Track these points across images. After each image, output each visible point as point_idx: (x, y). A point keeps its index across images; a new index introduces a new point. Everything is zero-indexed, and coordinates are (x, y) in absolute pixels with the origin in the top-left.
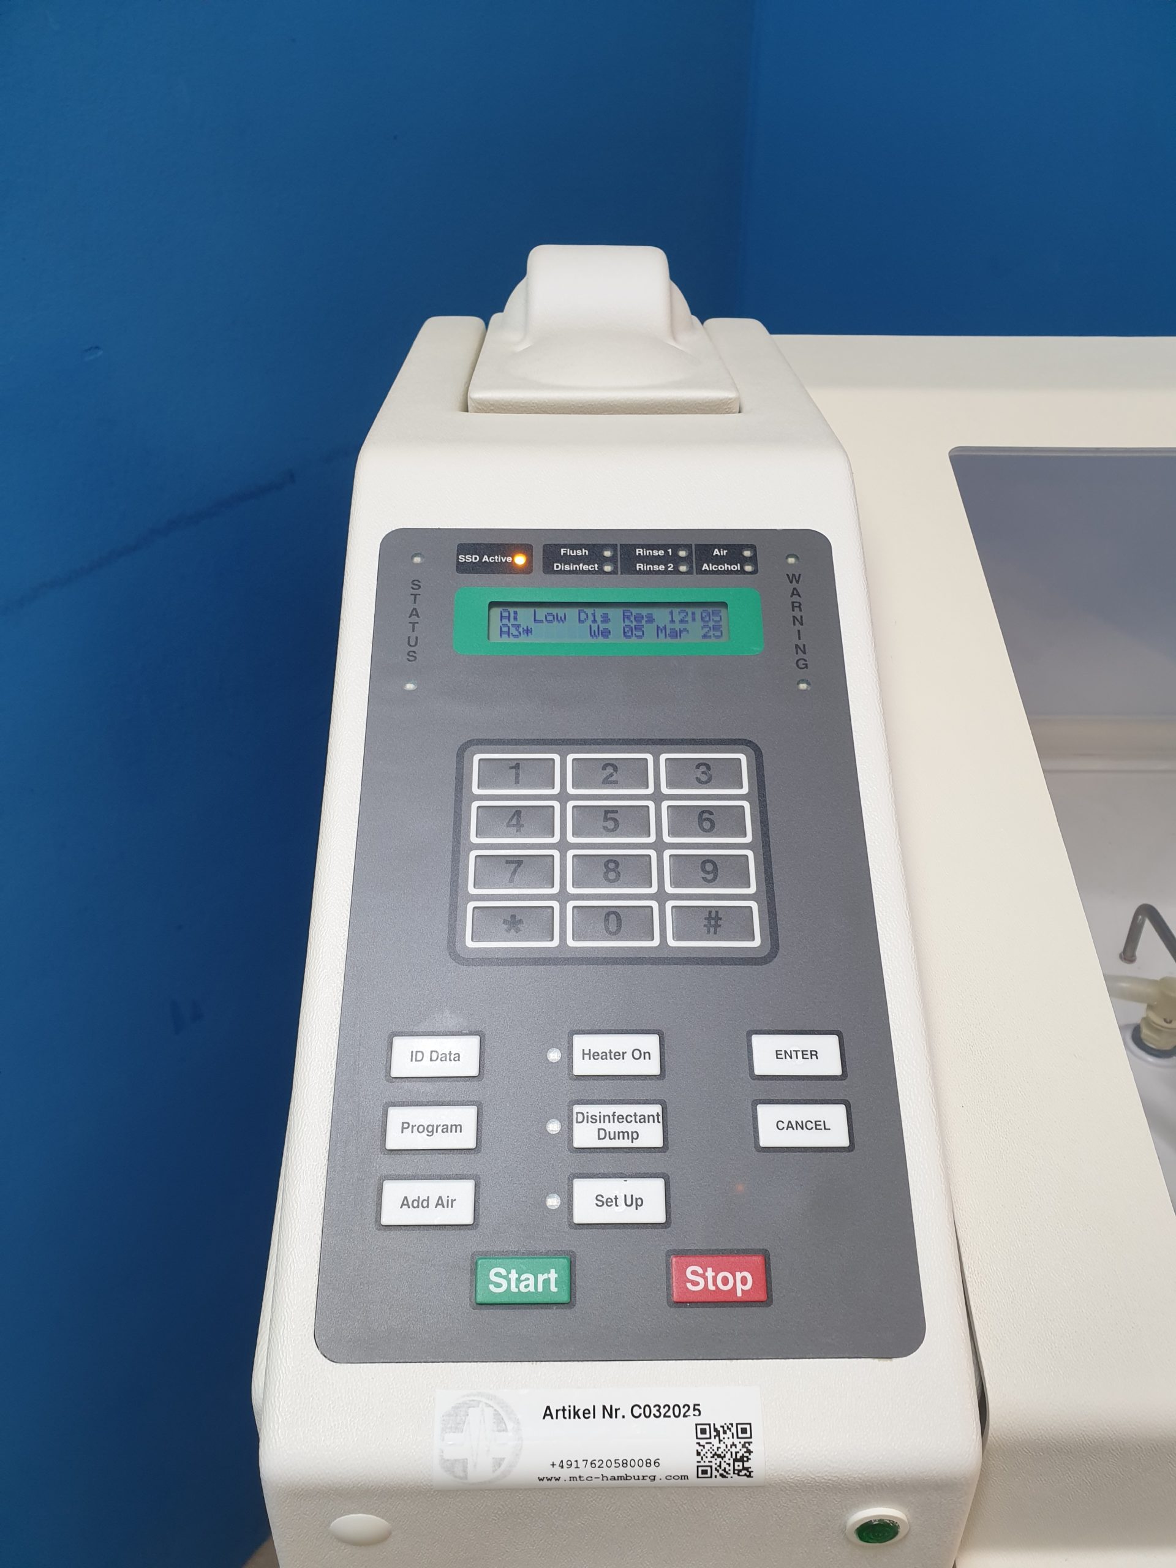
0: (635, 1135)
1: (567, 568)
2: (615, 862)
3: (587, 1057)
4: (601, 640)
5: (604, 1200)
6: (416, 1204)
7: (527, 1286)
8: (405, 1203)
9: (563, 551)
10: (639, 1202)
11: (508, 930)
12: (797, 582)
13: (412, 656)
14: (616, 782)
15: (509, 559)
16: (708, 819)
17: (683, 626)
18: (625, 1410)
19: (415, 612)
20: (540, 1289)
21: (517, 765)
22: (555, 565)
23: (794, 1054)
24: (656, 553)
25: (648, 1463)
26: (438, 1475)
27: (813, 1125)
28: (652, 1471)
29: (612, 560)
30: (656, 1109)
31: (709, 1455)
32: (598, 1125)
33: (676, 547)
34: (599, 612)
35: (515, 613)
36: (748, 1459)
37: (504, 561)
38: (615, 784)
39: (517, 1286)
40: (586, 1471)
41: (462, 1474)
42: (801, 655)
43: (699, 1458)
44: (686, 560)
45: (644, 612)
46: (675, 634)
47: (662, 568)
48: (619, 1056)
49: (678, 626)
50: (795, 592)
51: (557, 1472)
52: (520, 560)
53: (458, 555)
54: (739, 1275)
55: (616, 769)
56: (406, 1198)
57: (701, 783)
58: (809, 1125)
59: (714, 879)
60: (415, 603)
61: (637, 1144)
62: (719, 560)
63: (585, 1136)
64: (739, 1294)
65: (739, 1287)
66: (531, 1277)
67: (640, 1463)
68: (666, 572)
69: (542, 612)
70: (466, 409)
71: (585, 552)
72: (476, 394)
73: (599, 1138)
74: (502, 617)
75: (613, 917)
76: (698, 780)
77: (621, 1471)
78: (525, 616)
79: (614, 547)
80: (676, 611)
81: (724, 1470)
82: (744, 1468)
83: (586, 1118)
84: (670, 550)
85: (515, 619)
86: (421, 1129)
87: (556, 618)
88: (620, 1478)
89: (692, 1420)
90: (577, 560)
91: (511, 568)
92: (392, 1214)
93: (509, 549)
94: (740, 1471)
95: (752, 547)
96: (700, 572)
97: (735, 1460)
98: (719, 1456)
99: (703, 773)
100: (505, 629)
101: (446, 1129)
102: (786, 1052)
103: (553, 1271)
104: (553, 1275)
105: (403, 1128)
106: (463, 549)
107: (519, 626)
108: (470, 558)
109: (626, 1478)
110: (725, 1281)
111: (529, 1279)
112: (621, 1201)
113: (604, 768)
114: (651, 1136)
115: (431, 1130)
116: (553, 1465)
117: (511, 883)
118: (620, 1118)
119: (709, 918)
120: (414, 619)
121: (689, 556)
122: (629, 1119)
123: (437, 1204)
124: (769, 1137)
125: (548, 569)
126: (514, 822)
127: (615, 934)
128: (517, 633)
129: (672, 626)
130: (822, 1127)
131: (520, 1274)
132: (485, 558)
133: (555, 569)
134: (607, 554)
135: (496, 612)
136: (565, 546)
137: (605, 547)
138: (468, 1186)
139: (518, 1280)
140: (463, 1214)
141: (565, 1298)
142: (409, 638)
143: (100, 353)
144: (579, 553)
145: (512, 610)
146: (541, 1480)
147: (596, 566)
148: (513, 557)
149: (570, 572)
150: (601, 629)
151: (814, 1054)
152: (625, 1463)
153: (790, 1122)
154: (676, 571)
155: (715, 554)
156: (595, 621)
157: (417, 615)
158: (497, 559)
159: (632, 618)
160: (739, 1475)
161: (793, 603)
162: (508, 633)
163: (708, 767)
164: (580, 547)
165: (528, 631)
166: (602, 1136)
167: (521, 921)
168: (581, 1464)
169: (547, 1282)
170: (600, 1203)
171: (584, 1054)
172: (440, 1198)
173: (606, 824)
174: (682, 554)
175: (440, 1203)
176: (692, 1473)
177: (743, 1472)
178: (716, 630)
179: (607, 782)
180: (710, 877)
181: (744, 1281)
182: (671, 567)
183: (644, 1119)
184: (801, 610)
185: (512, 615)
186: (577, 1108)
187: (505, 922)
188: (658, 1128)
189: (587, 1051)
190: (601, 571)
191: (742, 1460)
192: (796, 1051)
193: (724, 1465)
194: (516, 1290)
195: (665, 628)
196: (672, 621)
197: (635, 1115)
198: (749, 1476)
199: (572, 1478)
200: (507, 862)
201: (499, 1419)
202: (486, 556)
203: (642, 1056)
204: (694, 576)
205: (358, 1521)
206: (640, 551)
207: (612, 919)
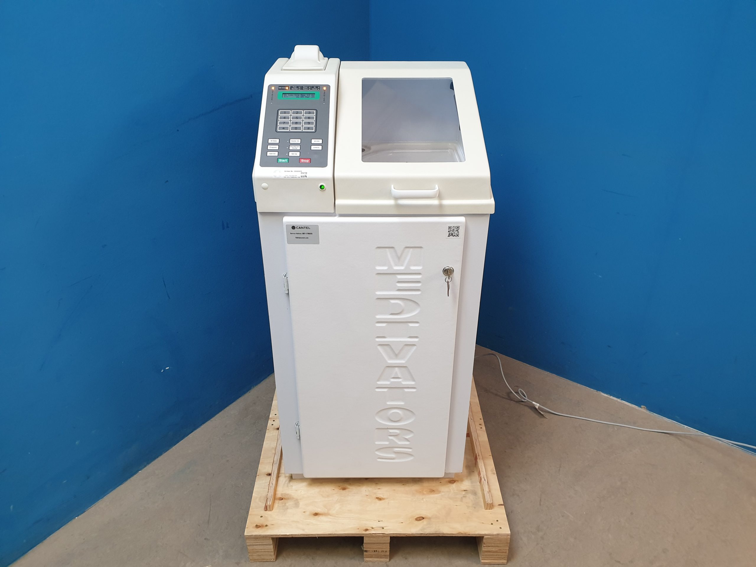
1: (294, 89)
2: (297, 122)
3: (292, 141)
4: (298, 98)
8: (270, 154)
10: (297, 154)
13: (272, 100)
16: (309, 118)
18: (293, 171)
19: (272, 94)
21: (285, 112)
24: (306, 87)
26: (273, 177)
28: (296, 176)
29: (300, 88)
30: (300, 146)
31: (302, 176)
33: (309, 87)
34: (298, 95)
36: (306, 175)
38: (298, 114)
41: (276, 177)
42: (324, 100)
44: (310, 88)
45: (304, 94)
46: (308, 97)
49: (308, 96)
50: (325, 92)
51: (286, 176)
52: (287, 88)
53: (278, 87)
54: (307, 160)
55: (298, 112)
57: (309, 114)
58: (317, 148)
61: (297, 149)
62: (315, 88)
63: (291, 148)
64: (307, 162)
66: (284, 160)
68: (307, 90)
69: (290, 95)
70: (282, 70)
71: (296, 87)
72: (284, 68)
78: (287, 95)
79: (300, 87)
80: (308, 95)
87: (292, 95)
89: (301, 172)
91: (286, 89)
92: (268, 155)
94: (306, 177)
95: (319, 87)
96: (312, 89)
101: (275, 147)
102: (315, 141)
104: (286, 160)
108: (280, 88)
109: (293, 177)
110: (305, 161)
112: (295, 154)
114: (299, 148)
115: (273, 147)
117: (284, 124)
118: (295, 147)
119: (308, 128)
124: (312, 149)
125: (291, 89)
126: (284, 118)
127: (296, 130)
130: (319, 148)
134: (299, 87)
135: (284, 95)
136: (293, 86)
137: (299, 86)
138: (277, 152)
139: (282, 161)
140: (277, 155)
141: (287, 162)
142: (272, 97)
143: (214, 67)
146: (284, 178)
147: (298, 89)
151: (319, 141)
153: (315, 147)
154: (309, 89)
158: (284, 88)
159: (302, 95)
162: (285, 97)
163: (310, 112)
164: (295, 86)
165: (288, 97)
166: (293, 148)
167: (285, 128)
170: (292, 154)
173: (296, 118)
174: (310, 87)
175: (274, 154)
176: (300, 177)
178: (314, 97)
179: (297, 114)
180: (309, 124)
182: (308, 89)
184: (325, 94)
186: (290, 146)
187: (283, 128)
188: (300, 148)
192: (317, 141)
193: (304, 176)
197: (297, 147)
199: (288, 177)
200: (283, 122)
201: (280, 172)
202: (282, 88)
203: (298, 141)
204: (311, 90)
205: (264, 185)
206: (304, 87)
207: (296, 128)
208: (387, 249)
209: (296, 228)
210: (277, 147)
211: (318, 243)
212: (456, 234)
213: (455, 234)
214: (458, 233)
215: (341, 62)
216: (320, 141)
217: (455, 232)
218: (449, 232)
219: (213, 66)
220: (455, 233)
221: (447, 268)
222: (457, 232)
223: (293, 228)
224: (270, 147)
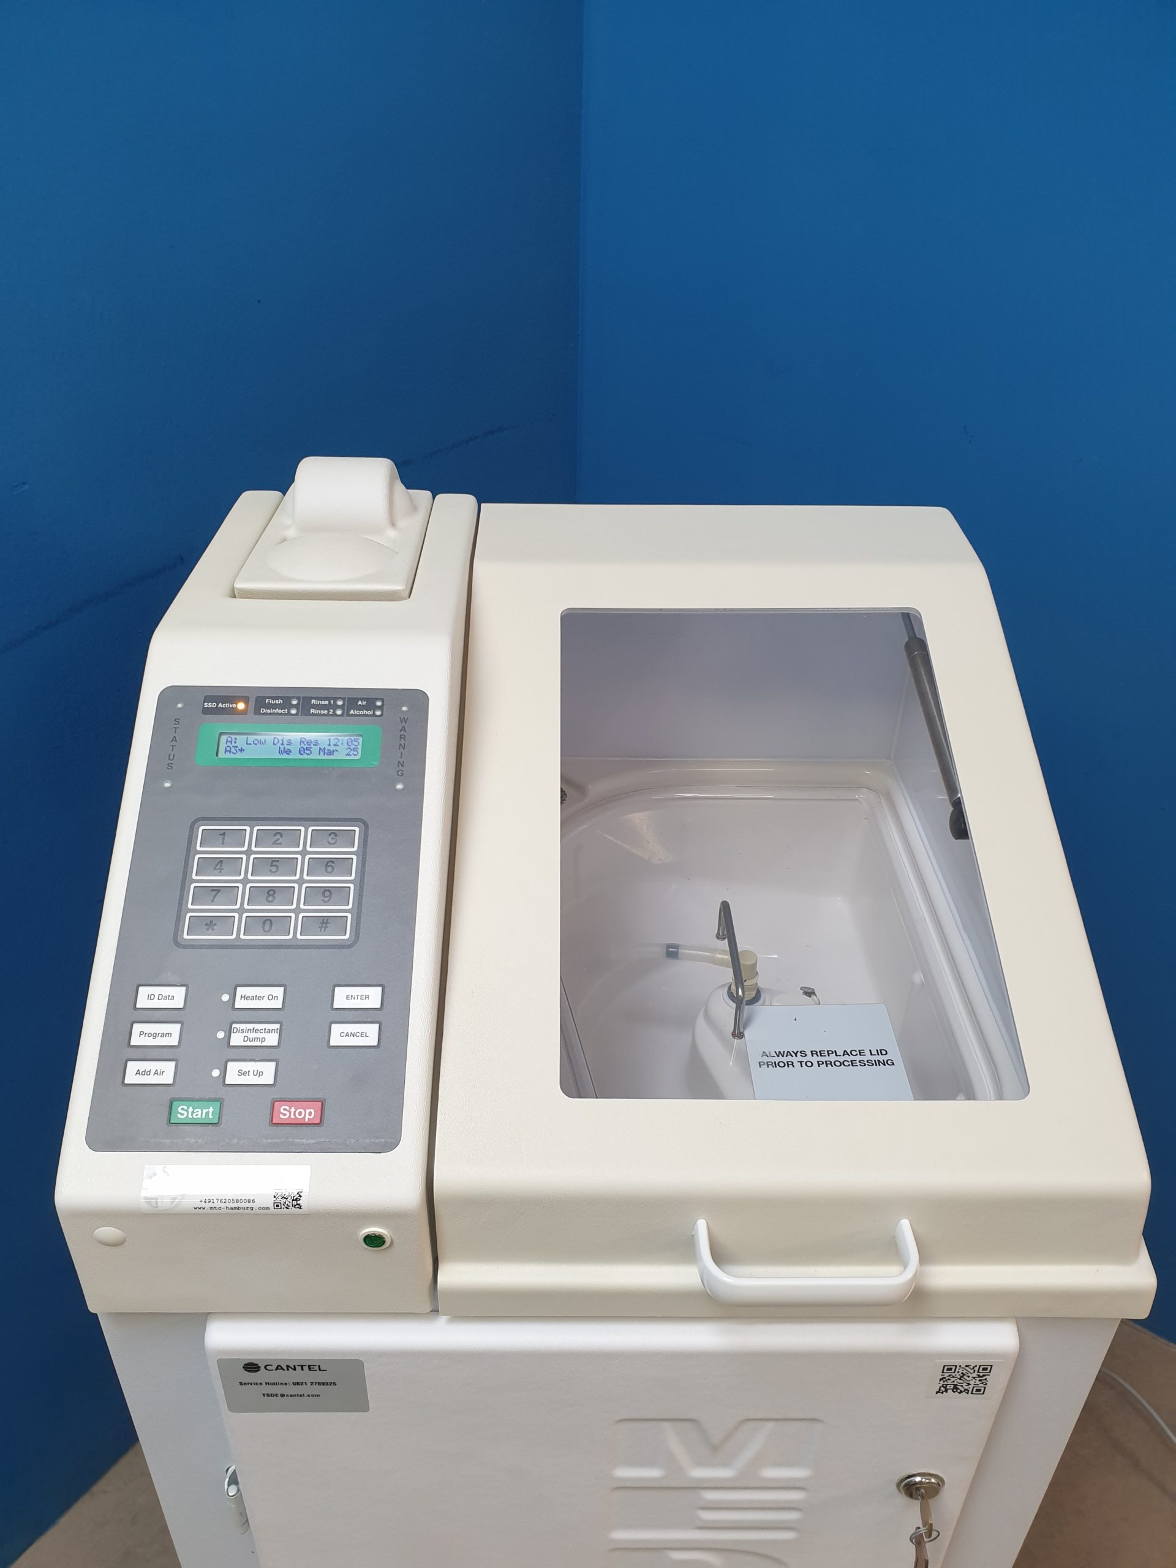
0: (263, 1040)
1: (269, 711)
2: (273, 890)
3: (243, 999)
5: (243, 1072)
6: (143, 1073)
7: (197, 1115)
8: (138, 1073)
9: (267, 701)
10: (261, 1074)
11: (208, 929)
12: (405, 722)
13: (170, 766)
14: (280, 844)
15: (234, 706)
16: (331, 866)
17: (336, 748)
19: (174, 739)
20: (204, 1116)
21: (223, 833)
22: (262, 709)
23: (356, 997)
24: (323, 703)
25: (249, 1201)
26: (144, 1206)
27: (360, 1035)
28: (251, 1205)
29: (296, 707)
30: (277, 1026)
31: (280, 1197)
32: (244, 1034)
33: (336, 699)
35: (236, 739)
36: (300, 1200)
37: (231, 706)
38: (280, 845)
39: (192, 1115)
40: (217, 1205)
41: (155, 1205)
42: (401, 768)
43: (275, 1199)
44: (341, 707)
47: (326, 712)
48: (259, 998)
49: (332, 748)
50: (403, 729)
51: (203, 1205)
52: (241, 706)
53: (204, 702)
54: (308, 1111)
55: (281, 836)
56: (138, 1070)
57: (331, 845)
58: (358, 1034)
59: (329, 901)
60: (175, 732)
61: (264, 1044)
62: (361, 708)
63: (237, 1040)
64: (307, 1120)
65: (307, 1117)
66: (200, 1110)
67: (245, 1201)
68: (328, 715)
69: (251, 739)
70: (232, 596)
71: (281, 701)
72: (239, 585)
73: (244, 1041)
74: (227, 741)
75: (268, 923)
76: (329, 843)
77: (236, 1205)
78: (241, 741)
79: (298, 699)
81: (287, 1205)
82: (297, 1204)
83: (238, 1031)
84: (332, 701)
85: (235, 742)
86: (149, 1035)
88: (235, 1208)
90: (275, 706)
91: (234, 711)
92: (131, 1078)
93: (234, 699)
94: (295, 1205)
95: (382, 700)
96: (348, 715)
97: (293, 1200)
98: (285, 1198)
99: (333, 838)
100: (228, 749)
101: (163, 1035)
102: (352, 996)
103: (211, 1108)
104: (211, 1110)
105: (140, 1034)
106: (208, 699)
107: (237, 747)
108: (210, 705)
109: (238, 1208)
110: (300, 1114)
111: (198, 1112)
112: (251, 1073)
113: (275, 835)
114: (272, 1040)
115: (155, 1036)
116: (201, 1201)
117: (213, 902)
118: (257, 1031)
119: (323, 923)
120: (174, 743)
121: (343, 705)
122: (261, 1031)
123: (155, 1074)
124: (335, 1040)
125: (257, 712)
126: (218, 867)
127: (266, 933)
128: (235, 751)
129: (329, 748)
130: (364, 1035)
131: (194, 1109)
132: (220, 705)
133: (261, 712)
134: (294, 703)
135: (225, 738)
136: (269, 698)
137: (294, 698)
138: (172, 1065)
139: (193, 1112)
140: (168, 1079)
141: (216, 1121)
142: (170, 755)
144: (277, 702)
145: (233, 737)
146: (196, 1209)
147: (286, 710)
148: (236, 704)
149: (270, 714)
150: (286, 749)
151: (367, 997)
152: (237, 1201)
153: (347, 1033)
154: (334, 714)
155: (359, 704)
156: (283, 744)
157: (176, 741)
158: (227, 705)
159: (305, 743)
160: (295, 1207)
161: (401, 735)
162: (230, 751)
163: (336, 835)
164: (278, 698)
165: (242, 750)
166: (246, 1040)
167: (215, 924)
168: (215, 1201)
169: (208, 1113)
170: (240, 1074)
171: (242, 997)
172: (157, 1070)
173: (272, 868)
174: (340, 703)
175: (156, 1073)
176: (271, 1207)
177: (297, 1206)
178: (355, 751)
179: (276, 844)
180: (326, 899)
181: (310, 1114)
182: (331, 712)
183: (269, 1031)
184: (405, 740)
185: (234, 740)
186: (234, 1026)
187: (206, 924)
188: (277, 1035)
189: (243, 996)
190: (289, 714)
191: (296, 1200)
192: (358, 996)
193: (287, 1203)
194: (191, 1117)
195: (324, 749)
196: (330, 745)
197: (265, 1029)
198: (300, 1208)
199: (211, 1208)
200: (212, 890)
202: (221, 704)
203: (271, 997)
204: (345, 717)
205: (107, 1232)
206: (313, 701)
207: (267, 923)
208: (666, 1425)
209: (262, 1368)
210: (170, 1034)
211: (364, 1407)
212: (971, 1387)
213: (967, 1387)
214: (982, 1385)
215: (483, 505)
216: (372, 997)
217: (972, 1383)
218: (941, 1380)
219: (24, 483)
220: (969, 1384)
221: (918, 1479)
222: (978, 1382)
223: (251, 1367)
224: (142, 1035)
